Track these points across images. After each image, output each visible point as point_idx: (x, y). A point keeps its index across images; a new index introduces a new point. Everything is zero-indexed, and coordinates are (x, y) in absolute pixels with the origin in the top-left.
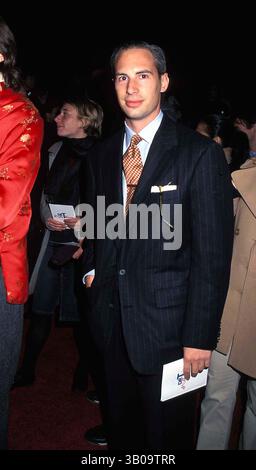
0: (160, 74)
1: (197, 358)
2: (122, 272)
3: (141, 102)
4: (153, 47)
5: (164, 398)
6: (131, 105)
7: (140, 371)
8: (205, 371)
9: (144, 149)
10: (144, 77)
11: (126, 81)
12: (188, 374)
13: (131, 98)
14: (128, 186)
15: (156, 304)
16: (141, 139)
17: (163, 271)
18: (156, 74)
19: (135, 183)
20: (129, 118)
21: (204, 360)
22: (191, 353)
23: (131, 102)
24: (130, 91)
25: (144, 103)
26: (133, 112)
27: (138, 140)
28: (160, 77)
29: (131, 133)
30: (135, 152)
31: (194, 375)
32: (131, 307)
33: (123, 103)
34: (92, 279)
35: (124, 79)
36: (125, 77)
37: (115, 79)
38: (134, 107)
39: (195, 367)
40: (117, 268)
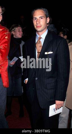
0: (47, 17)
1: (59, 103)
2: (36, 79)
3: (41, 26)
4: (44, 9)
5: (50, 116)
6: (38, 27)
7: (42, 108)
8: (62, 108)
9: (42, 41)
10: (42, 18)
11: (36, 20)
12: (57, 108)
13: (38, 25)
14: (38, 52)
15: (47, 88)
16: (41, 38)
17: (49, 78)
18: (45, 17)
19: (40, 51)
20: (37, 31)
21: (62, 104)
22: (58, 102)
23: (38, 26)
24: (38, 23)
25: (42, 27)
26: (39, 29)
27: (40, 38)
28: (47, 19)
29: (38, 36)
30: (40, 42)
31: (59, 109)
32: (39, 89)
33: (35, 27)
34: (27, 81)
35: (36, 19)
36: (36, 18)
37: (33, 19)
38: (39, 28)
39: (59, 106)
40: (35, 78)
